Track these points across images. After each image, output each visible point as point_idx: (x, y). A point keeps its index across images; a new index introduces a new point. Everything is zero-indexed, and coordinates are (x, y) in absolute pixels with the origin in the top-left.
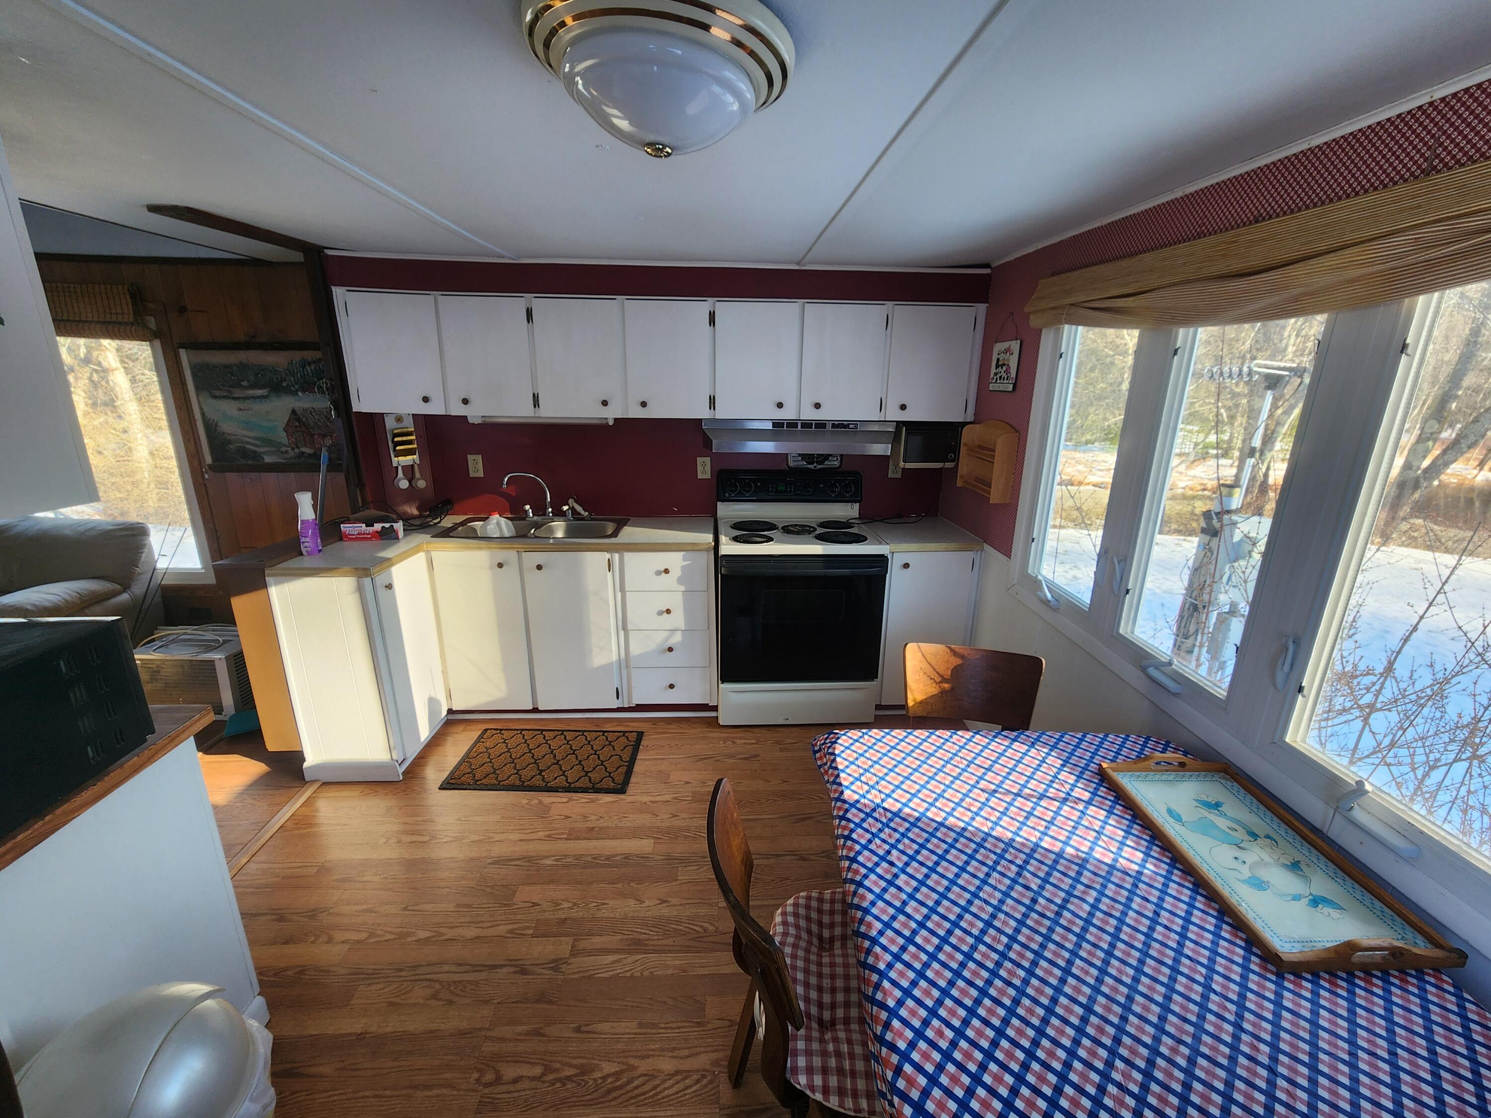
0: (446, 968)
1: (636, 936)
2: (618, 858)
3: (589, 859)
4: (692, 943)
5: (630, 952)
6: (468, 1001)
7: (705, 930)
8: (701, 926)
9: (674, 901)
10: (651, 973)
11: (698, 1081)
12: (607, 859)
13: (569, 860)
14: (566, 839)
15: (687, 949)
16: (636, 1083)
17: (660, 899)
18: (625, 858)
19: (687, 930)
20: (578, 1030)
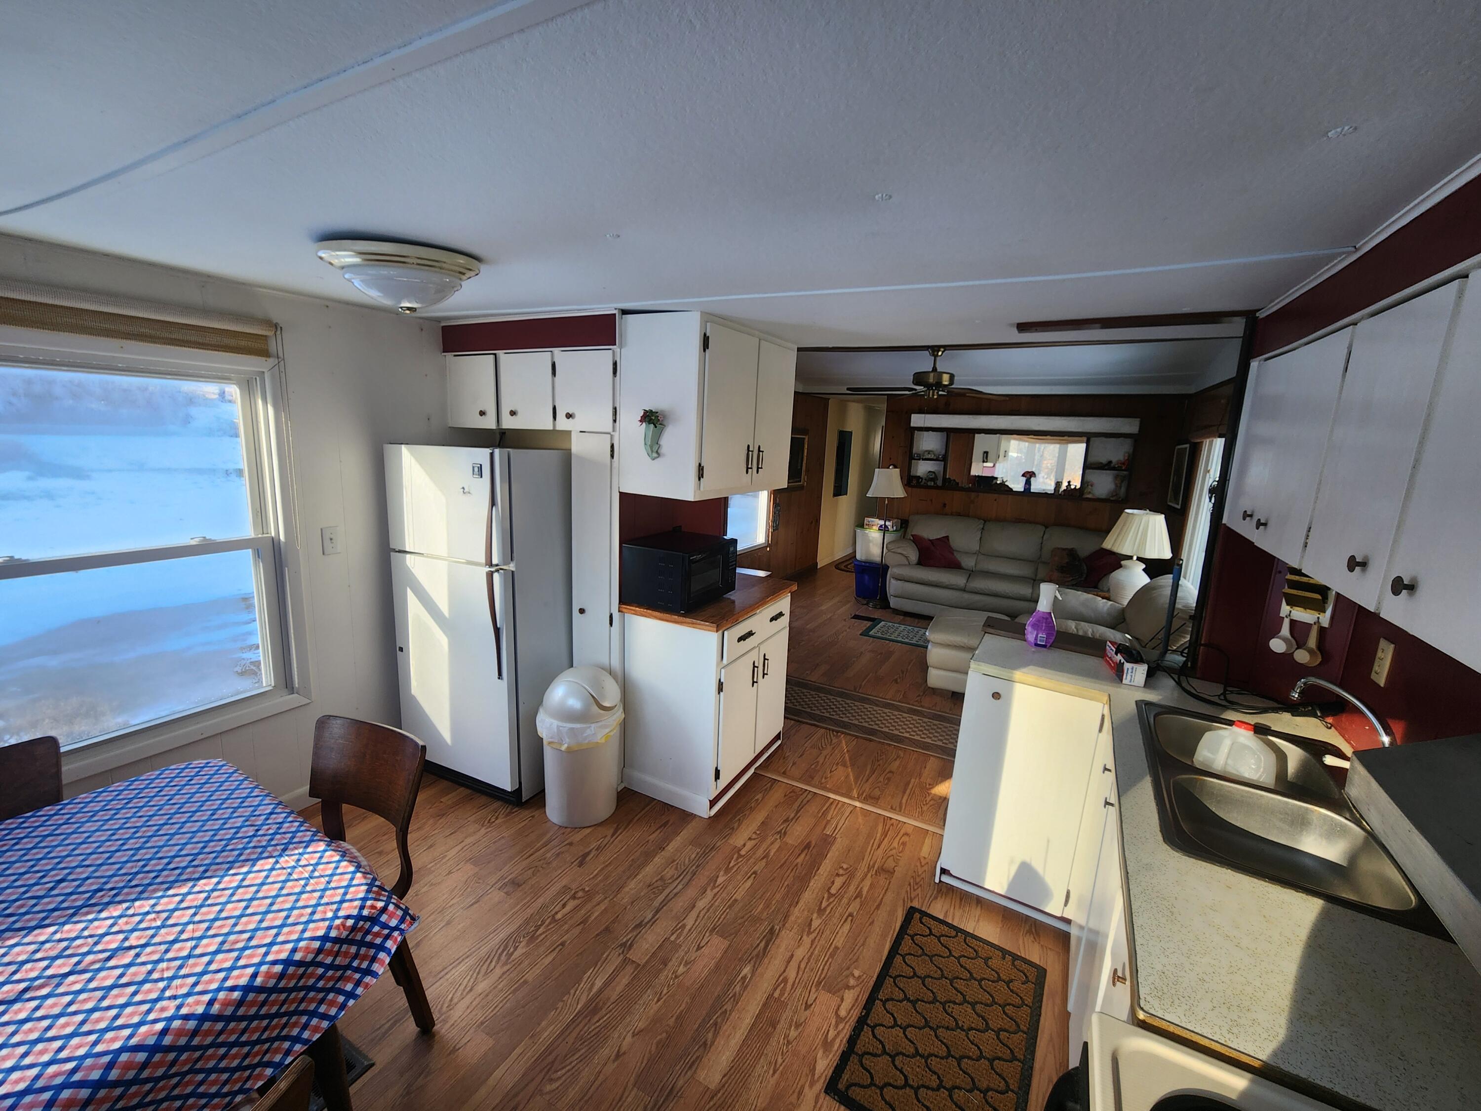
0: (680, 887)
1: (603, 1011)
2: (710, 1035)
3: (728, 1007)
4: (550, 1058)
5: (590, 1001)
6: (642, 894)
7: (551, 1080)
8: (560, 1078)
9: (611, 1067)
10: (557, 1009)
11: (451, 1000)
12: (716, 1024)
13: (738, 989)
14: (771, 996)
15: (549, 1050)
16: (493, 963)
17: (624, 1053)
18: (705, 1044)
19: (568, 1062)
20: (563, 944)
